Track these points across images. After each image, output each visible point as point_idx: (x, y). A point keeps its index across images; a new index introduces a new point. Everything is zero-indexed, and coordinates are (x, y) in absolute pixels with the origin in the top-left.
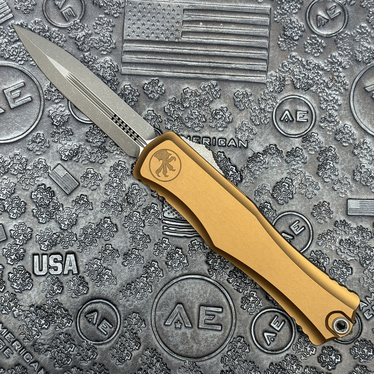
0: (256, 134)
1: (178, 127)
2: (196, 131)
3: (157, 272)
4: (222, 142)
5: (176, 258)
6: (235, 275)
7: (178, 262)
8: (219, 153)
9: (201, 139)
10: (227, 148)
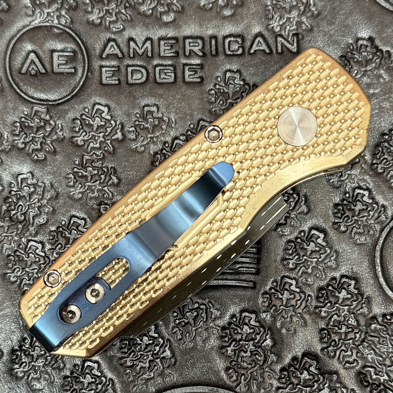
0: (319, 14)
1: (118, 16)
2: (166, 24)
3: (100, 386)
4: (235, 47)
5: (143, 347)
6: (294, 377)
7: (151, 358)
8: (228, 74)
9: (181, 42)
10: (248, 58)
